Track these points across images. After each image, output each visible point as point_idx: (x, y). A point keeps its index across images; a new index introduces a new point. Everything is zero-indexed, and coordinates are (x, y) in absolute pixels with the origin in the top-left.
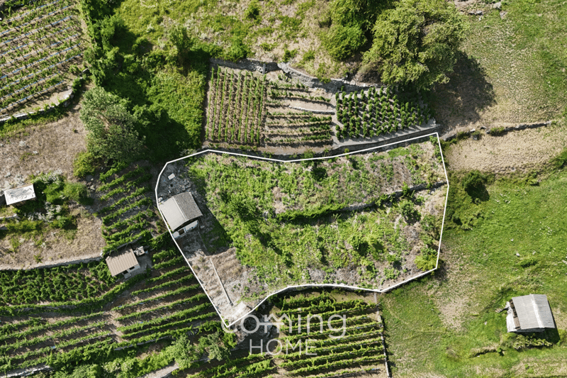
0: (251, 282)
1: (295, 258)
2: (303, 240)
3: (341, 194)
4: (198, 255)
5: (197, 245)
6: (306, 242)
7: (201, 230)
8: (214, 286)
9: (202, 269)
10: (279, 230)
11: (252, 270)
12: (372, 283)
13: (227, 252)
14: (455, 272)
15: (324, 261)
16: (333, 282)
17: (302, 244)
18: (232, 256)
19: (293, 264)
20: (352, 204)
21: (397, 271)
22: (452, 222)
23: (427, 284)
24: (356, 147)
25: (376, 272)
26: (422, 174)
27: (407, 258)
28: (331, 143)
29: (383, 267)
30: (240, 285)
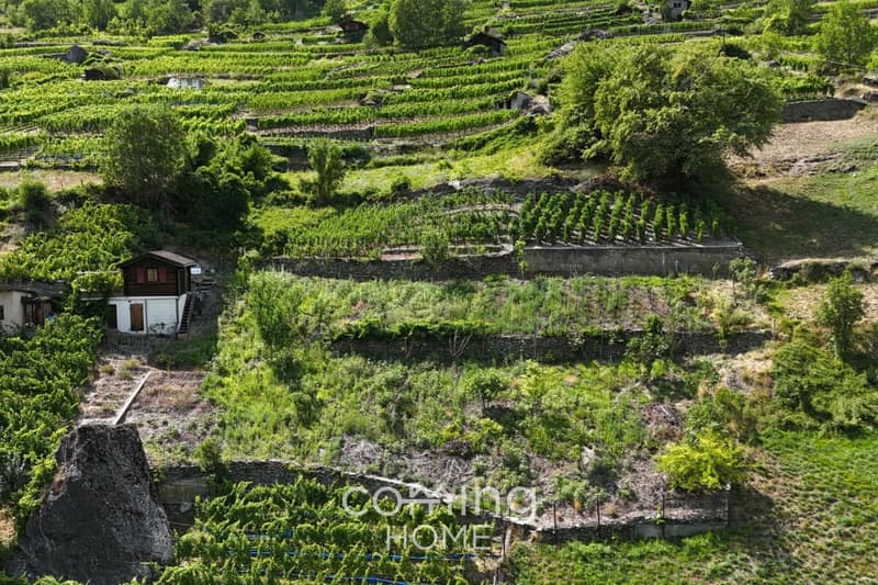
0: (194, 427)
1: (326, 413)
2: (367, 385)
4: (133, 360)
5: (146, 350)
6: (371, 387)
7: (177, 340)
8: (108, 401)
9: (116, 376)
10: (327, 361)
11: (216, 410)
13: (192, 373)
14: (821, 542)
16: (394, 475)
17: (359, 389)
18: (194, 381)
19: (318, 421)
20: (509, 334)
21: (599, 491)
22: (802, 414)
23: (708, 559)
24: (550, 260)
25: (530, 477)
26: (703, 313)
27: (638, 466)
28: (498, 250)
29: (556, 472)
30: (165, 423)
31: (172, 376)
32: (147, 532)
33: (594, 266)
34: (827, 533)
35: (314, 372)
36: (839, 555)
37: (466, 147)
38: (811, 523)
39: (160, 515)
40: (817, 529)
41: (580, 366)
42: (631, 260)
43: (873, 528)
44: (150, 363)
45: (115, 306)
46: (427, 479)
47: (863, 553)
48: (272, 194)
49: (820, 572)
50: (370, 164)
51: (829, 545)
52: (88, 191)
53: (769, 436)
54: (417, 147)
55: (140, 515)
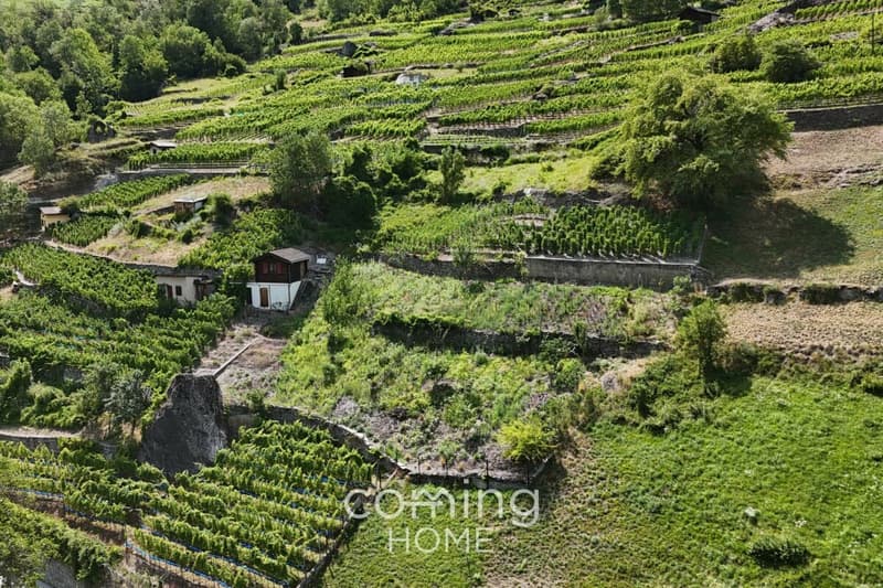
0: (262, 380)
1: (342, 378)
4: (251, 328)
5: (263, 321)
8: (220, 357)
9: (234, 340)
10: (364, 340)
11: (281, 369)
12: (407, 453)
14: (575, 506)
15: (374, 393)
16: (354, 427)
18: (279, 347)
19: (335, 384)
20: (480, 329)
21: (464, 452)
22: (635, 413)
30: (247, 375)
31: (269, 342)
32: (207, 445)
33: (576, 275)
34: (583, 501)
35: (352, 347)
36: (580, 516)
37: (583, 147)
38: (579, 492)
39: (220, 435)
40: (579, 497)
41: (519, 359)
42: (604, 272)
44: (260, 332)
45: (250, 289)
46: (371, 432)
48: (413, 193)
49: (561, 526)
50: (508, 162)
51: (579, 509)
52: (260, 198)
53: (600, 427)
54: (550, 145)
55: (205, 434)
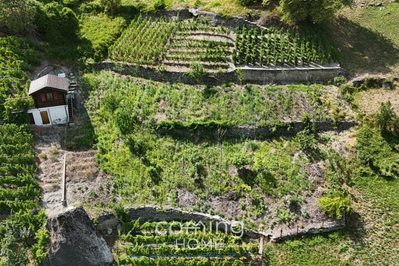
0: (102, 189)
1: (164, 175)
2: (180, 157)
3: (231, 114)
4: (53, 146)
5: (57, 138)
6: (182, 158)
7: (69, 127)
8: (53, 180)
9: (49, 160)
10: (155, 141)
11: (109, 177)
12: (259, 223)
13: (87, 152)
14: (379, 233)
15: (199, 182)
16: (206, 212)
17: (176, 160)
18: (91, 158)
19: (162, 180)
20: (242, 125)
21: (294, 215)
22: (369, 168)
23: (338, 243)
24: (253, 75)
25: (265, 209)
26: (326, 110)
27: (308, 200)
28: (227, 67)
29: (275, 205)
30: (87, 189)
32: (100, 254)
33: (274, 78)
34: (381, 229)
35: (151, 149)
36: (386, 239)
38: (375, 224)
40: (377, 227)
43: (398, 227)
45: (32, 113)
46: (221, 213)
47: (394, 238)
49: (379, 247)
51: (382, 235)
53: (357, 180)
55: (96, 247)
